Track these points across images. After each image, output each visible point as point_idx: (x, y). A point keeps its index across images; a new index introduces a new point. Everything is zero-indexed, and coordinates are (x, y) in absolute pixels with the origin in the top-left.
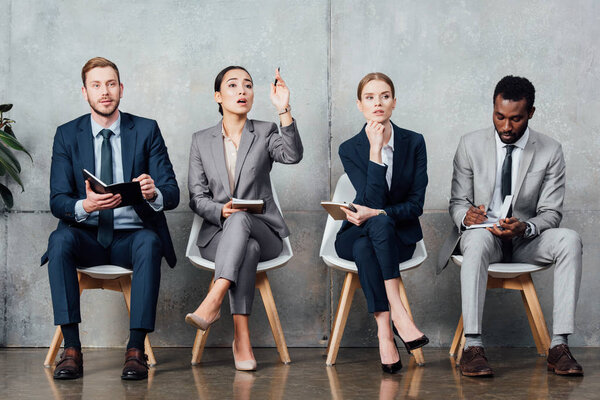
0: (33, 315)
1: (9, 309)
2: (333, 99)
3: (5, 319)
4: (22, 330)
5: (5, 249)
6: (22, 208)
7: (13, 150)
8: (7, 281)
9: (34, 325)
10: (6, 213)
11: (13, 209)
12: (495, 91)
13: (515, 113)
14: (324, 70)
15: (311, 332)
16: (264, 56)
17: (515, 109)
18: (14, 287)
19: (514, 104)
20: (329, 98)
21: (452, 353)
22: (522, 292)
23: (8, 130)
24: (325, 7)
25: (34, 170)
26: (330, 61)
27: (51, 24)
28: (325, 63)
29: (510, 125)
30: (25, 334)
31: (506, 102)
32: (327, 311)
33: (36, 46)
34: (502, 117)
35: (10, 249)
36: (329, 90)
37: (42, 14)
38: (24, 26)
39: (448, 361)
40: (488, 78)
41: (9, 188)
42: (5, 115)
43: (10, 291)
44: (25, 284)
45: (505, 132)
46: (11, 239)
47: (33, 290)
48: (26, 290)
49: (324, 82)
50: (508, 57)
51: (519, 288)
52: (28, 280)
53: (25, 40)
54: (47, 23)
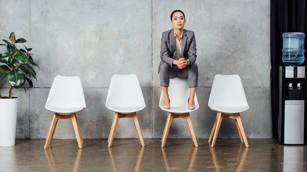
0: (40, 127)
1: (31, 124)
2: (153, 45)
3: (30, 128)
4: (36, 132)
5: (29, 102)
6: (36, 86)
7: (31, 65)
8: (30, 114)
9: (41, 130)
10: (30, 88)
14: (150, 34)
18: (33, 116)
21: (209, 141)
22: (236, 120)
23: (30, 58)
25: (40, 72)
26: (152, 30)
27: (46, 16)
28: (150, 31)
30: (37, 134)
32: (151, 125)
33: (41, 25)
35: (31, 101)
36: (152, 41)
37: (42, 12)
38: (35, 17)
39: (208, 144)
42: (29, 52)
43: (31, 118)
44: (37, 115)
46: (32, 98)
47: (40, 117)
48: (37, 117)
49: (150, 38)
51: (235, 118)
52: (38, 113)
53: (36, 22)
54: (44, 16)
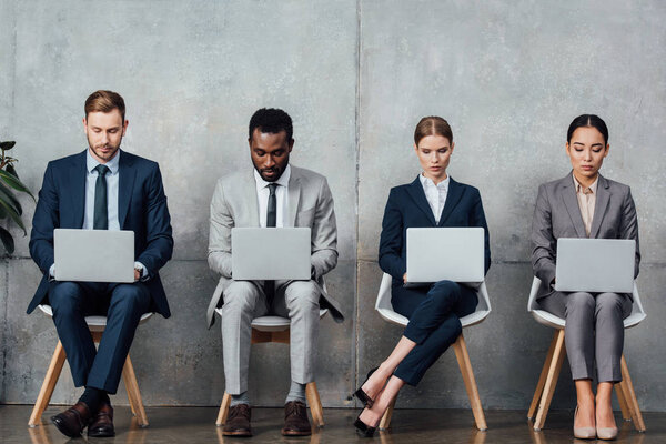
0: (35, 369)
1: (9, 362)
2: (361, 140)
3: (4, 374)
4: (23, 386)
5: (5, 298)
6: (24, 254)
7: (15, 192)
8: (6, 333)
9: (35, 380)
10: (7, 260)
11: (14, 254)
12: (250, 127)
13: (276, 147)
14: (352, 109)
15: (336, 392)
16: (287, 93)
17: (276, 143)
18: (15, 338)
19: (273, 137)
20: (357, 140)
23: (11, 169)
24: (354, 41)
26: (359, 99)
27: (59, 56)
28: (353, 102)
29: (272, 159)
30: (26, 390)
31: (264, 136)
32: (352, 369)
33: (42, 80)
34: (263, 152)
35: (10, 298)
36: (357, 131)
37: (49, 45)
38: (29, 58)
40: (528, 121)
41: (11, 232)
42: (7, 153)
43: (9, 344)
44: (26, 336)
45: (267, 168)
46: (12, 288)
47: (36, 343)
48: (28, 343)
49: (352, 122)
50: (550, 98)
52: (30, 332)
53: (30, 73)
54: (54, 56)
